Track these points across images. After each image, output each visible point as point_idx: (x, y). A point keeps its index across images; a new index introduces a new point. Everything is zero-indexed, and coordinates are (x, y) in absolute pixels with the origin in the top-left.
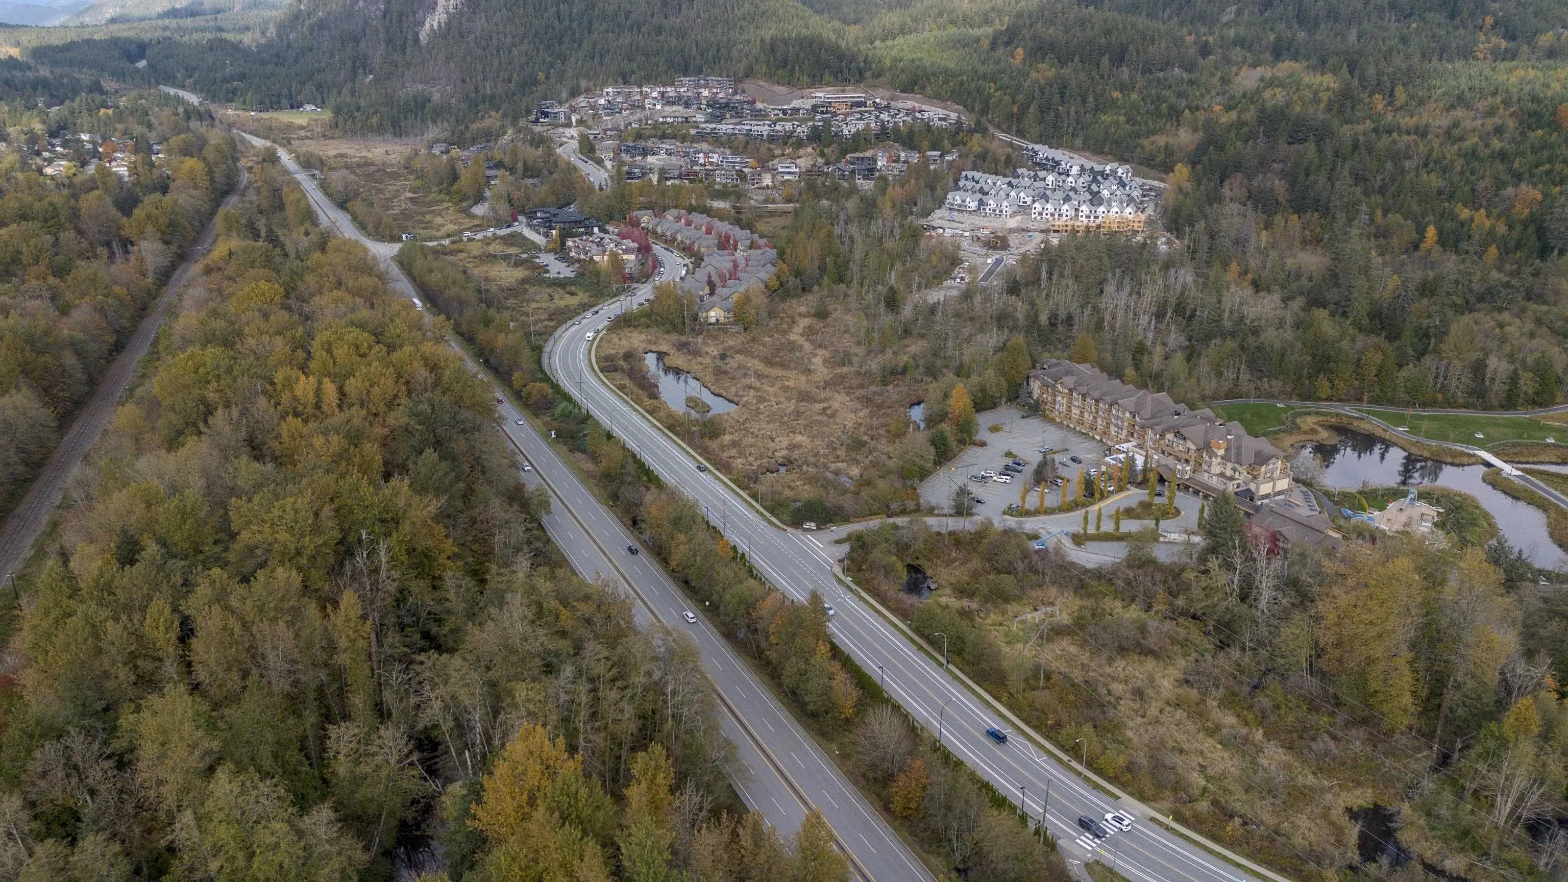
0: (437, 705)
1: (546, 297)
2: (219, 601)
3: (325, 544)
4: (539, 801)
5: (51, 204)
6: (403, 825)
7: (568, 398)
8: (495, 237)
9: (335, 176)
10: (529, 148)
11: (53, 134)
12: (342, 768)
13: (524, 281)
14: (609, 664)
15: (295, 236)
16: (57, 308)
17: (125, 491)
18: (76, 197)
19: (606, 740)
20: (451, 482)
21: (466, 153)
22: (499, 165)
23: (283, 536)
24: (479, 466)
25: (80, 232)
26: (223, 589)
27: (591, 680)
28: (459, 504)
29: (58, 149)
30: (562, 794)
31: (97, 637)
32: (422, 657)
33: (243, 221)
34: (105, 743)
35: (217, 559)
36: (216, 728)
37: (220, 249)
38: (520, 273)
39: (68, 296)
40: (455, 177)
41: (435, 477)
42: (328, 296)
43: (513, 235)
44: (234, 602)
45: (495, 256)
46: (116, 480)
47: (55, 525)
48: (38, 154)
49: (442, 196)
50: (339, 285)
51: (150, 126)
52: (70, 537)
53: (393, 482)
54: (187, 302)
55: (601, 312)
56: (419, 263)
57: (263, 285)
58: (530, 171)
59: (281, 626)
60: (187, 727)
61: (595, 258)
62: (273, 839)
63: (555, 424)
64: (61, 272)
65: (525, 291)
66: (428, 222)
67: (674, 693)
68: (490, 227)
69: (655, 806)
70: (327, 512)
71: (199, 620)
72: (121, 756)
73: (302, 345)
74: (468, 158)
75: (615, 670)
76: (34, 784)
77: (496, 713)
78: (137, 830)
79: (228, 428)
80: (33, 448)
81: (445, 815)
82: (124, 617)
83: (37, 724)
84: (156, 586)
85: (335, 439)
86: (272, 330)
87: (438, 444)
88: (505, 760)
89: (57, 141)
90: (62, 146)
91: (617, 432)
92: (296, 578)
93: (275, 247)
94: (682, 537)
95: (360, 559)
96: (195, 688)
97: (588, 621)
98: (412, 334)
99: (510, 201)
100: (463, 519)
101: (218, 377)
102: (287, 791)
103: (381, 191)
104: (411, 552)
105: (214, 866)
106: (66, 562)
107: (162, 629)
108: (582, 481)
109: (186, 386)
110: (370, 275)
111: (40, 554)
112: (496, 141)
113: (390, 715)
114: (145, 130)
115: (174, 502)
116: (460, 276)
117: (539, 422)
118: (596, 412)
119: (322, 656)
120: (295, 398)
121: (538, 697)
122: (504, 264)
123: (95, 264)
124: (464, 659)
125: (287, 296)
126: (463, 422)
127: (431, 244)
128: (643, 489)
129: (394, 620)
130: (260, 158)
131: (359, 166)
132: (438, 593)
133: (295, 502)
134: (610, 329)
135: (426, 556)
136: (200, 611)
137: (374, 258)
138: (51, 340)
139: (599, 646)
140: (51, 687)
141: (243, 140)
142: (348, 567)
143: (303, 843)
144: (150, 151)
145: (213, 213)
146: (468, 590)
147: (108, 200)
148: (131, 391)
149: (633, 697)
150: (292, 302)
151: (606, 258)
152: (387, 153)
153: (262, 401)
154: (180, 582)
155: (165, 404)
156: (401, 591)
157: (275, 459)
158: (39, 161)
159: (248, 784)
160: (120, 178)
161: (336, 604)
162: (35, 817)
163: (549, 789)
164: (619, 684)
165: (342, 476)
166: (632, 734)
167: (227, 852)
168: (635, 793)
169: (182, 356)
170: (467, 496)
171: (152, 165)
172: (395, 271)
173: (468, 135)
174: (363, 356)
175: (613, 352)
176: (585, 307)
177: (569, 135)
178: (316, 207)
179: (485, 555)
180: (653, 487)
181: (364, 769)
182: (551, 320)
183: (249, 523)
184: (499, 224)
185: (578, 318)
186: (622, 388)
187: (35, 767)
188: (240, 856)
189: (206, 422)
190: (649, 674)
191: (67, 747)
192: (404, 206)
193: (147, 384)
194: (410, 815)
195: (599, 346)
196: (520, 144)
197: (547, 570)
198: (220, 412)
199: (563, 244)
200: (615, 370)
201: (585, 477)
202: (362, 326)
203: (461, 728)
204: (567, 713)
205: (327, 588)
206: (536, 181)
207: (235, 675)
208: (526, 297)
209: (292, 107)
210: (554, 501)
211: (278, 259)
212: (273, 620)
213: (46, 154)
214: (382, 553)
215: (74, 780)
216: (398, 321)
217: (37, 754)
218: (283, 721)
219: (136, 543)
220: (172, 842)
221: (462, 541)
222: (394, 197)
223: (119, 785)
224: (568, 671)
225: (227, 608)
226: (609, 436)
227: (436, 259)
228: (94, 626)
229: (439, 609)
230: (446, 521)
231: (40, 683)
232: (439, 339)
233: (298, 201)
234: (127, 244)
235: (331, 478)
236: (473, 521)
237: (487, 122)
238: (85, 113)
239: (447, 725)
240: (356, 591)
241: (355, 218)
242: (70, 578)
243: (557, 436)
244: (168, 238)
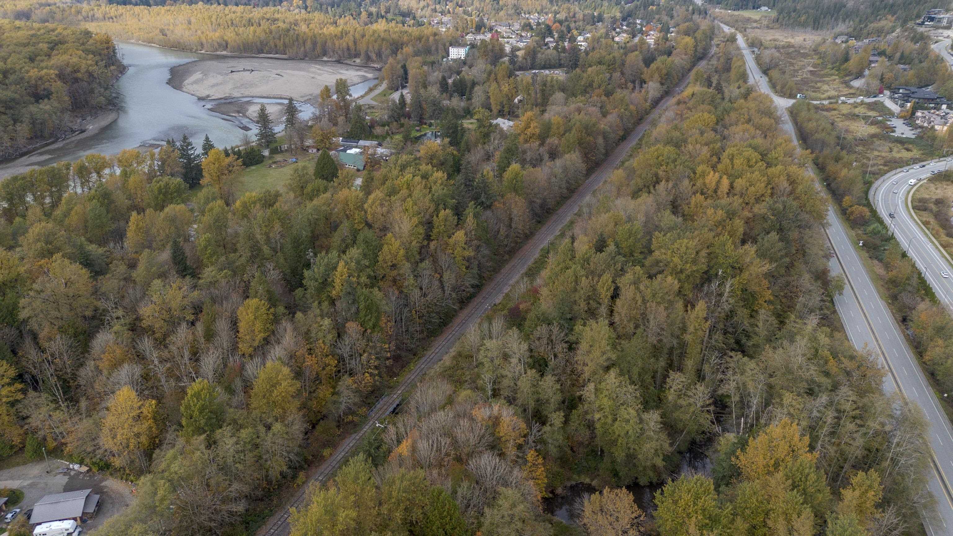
0: (733, 385)
1: (887, 149)
2: (635, 284)
3: (697, 271)
4: (781, 468)
5: (614, 57)
6: (693, 442)
7: (880, 221)
8: (862, 103)
9: (767, 52)
10: (909, 43)
11: (624, 19)
12: (671, 396)
13: (874, 136)
14: (854, 406)
15: (731, 88)
16: (602, 112)
17: (607, 214)
18: (626, 54)
19: (836, 452)
20: (782, 256)
21: (860, 43)
22: (882, 53)
23: (676, 260)
24: (802, 252)
25: (622, 73)
26: (639, 278)
27: (838, 411)
28: (782, 271)
29: (625, 27)
30: (797, 471)
31: (576, 282)
32: (732, 354)
33: (705, 76)
34: (566, 335)
35: (639, 262)
36: (615, 348)
37: (689, 91)
38: (873, 130)
39: (608, 107)
40: (846, 59)
41: (772, 250)
42: (740, 127)
43: (875, 103)
44: (642, 287)
45: (858, 116)
46: (604, 207)
47: (572, 223)
48: (615, 29)
49: (833, 71)
50: (749, 121)
51: (672, 17)
52: (577, 230)
53: (746, 247)
54: (663, 119)
55: (927, 167)
56: (804, 114)
57: (706, 115)
58: (904, 59)
59: (661, 308)
60: (604, 342)
61: (937, 127)
62: (628, 417)
63: (865, 237)
64: (608, 94)
65: (873, 142)
66: (818, 88)
67: (898, 444)
68: (861, 95)
69: (860, 509)
70: (704, 253)
71: (623, 291)
72: (571, 344)
73: (717, 154)
74: (860, 47)
75: (858, 412)
76: (534, 342)
77: (767, 405)
78: (569, 382)
79: (665, 192)
80: (573, 182)
81: (719, 448)
82: (590, 277)
83: (543, 314)
84: (608, 266)
85: (720, 212)
86: (703, 142)
87: (781, 230)
88: (766, 434)
89: (625, 23)
90: (627, 26)
91: (911, 253)
92: (676, 285)
93: (719, 93)
94: (940, 342)
95: (714, 285)
96: (612, 324)
97: (848, 374)
98: (785, 159)
99: (882, 79)
100: (782, 281)
101: (668, 163)
102: (641, 395)
103: (792, 64)
104: (744, 290)
105: (597, 416)
106: (573, 242)
107: (605, 288)
108: (872, 280)
109: (651, 165)
110: (770, 117)
111: (563, 235)
112: (885, 36)
113: (704, 379)
114: (669, 19)
115: (628, 226)
116: (829, 126)
117: (853, 233)
118: (899, 236)
119: (677, 332)
120: (704, 184)
121: (798, 406)
122: (863, 122)
123: (626, 92)
124: (758, 365)
125: (717, 124)
126: (801, 221)
127: (815, 102)
128: (918, 299)
129: (722, 326)
130: (726, 39)
131: (783, 47)
132: (752, 320)
133: (688, 243)
134: (930, 180)
135: (753, 296)
136: (625, 286)
137: (776, 107)
138: (595, 129)
139: (851, 392)
140: (552, 299)
141: (719, 28)
142: (706, 288)
143: (641, 426)
144: (668, 31)
145: (690, 70)
146: (771, 325)
147: (641, 57)
148: (623, 163)
149: (865, 434)
150: (719, 127)
151: (945, 128)
152: (805, 40)
153: (686, 182)
154: (620, 268)
155: (637, 173)
156: (731, 311)
157: (683, 215)
158: (614, 33)
159: (623, 383)
160: (649, 45)
161: (693, 306)
162: (531, 357)
163: (790, 464)
164: (858, 421)
165: (718, 235)
166: (856, 457)
167: (604, 412)
168: (848, 494)
169: (653, 148)
170: (789, 267)
171: (667, 39)
172: (786, 117)
173: (865, 31)
174: (750, 167)
175: (927, 197)
176: (915, 161)
177: (946, 35)
178: (748, 71)
179: (789, 307)
180: (927, 300)
181: (681, 402)
182: (885, 165)
183: (660, 247)
184: (868, 94)
185: (907, 168)
186: (926, 223)
187: (537, 334)
188: (610, 417)
189: (654, 187)
190: (883, 425)
191: (551, 330)
192: (805, 76)
193: (632, 160)
194: (698, 438)
195: (917, 190)
196: (903, 39)
197: (828, 330)
198: (663, 182)
199: (913, 113)
200: (925, 210)
201: (876, 278)
202: (755, 148)
203: (744, 404)
204: (814, 424)
205: (691, 296)
206: (907, 67)
207: (632, 325)
208: (871, 147)
209: (754, 8)
210: (847, 287)
211: (719, 101)
212: (658, 303)
213: (618, 30)
214: (728, 286)
215: (550, 347)
216: (779, 149)
217: (539, 328)
218: (649, 358)
219: (605, 242)
220: (582, 395)
221: (777, 294)
222: (800, 69)
223: (567, 357)
224: (824, 398)
225: (638, 288)
226: (904, 255)
227: (816, 113)
228: (577, 277)
229: (750, 329)
230: (771, 279)
231: (548, 296)
232: (802, 165)
233: (740, 66)
234: (643, 82)
235: (712, 234)
236: (788, 284)
237: (883, 23)
238: (642, 8)
239: (735, 398)
240: (706, 303)
241: (770, 80)
242: (573, 250)
243: (864, 245)
244: (664, 81)
